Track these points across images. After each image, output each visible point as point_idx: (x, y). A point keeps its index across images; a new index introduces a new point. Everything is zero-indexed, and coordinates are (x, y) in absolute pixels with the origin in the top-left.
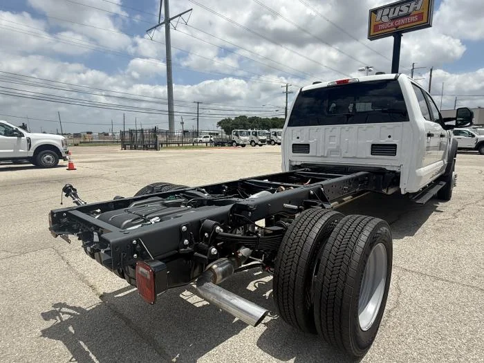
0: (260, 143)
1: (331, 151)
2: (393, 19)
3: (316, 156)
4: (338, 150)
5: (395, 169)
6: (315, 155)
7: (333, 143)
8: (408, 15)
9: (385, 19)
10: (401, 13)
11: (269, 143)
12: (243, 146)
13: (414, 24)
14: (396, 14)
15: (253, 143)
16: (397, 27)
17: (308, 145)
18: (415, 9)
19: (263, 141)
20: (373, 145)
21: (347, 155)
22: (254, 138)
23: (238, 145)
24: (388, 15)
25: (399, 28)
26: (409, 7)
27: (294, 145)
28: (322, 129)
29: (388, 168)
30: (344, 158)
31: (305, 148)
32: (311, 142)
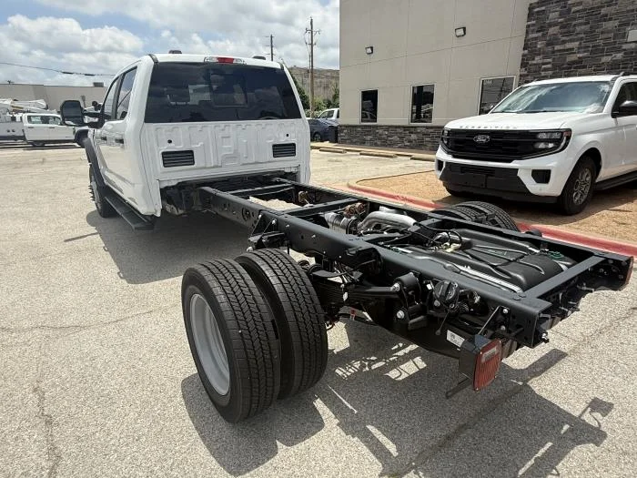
1: (228, 158)
3: (205, 168)
4: (235, 156)
5: (293, 170)
6: (202, 165)
7: (228, 147)
17: (192, 152)
20: (274, 146)
21: (249, 160)
27: (163, 153)
28: (210, 126)
29: (287, 171)
30: (244, 164)
31: (185, 157)
32: (195, 147)
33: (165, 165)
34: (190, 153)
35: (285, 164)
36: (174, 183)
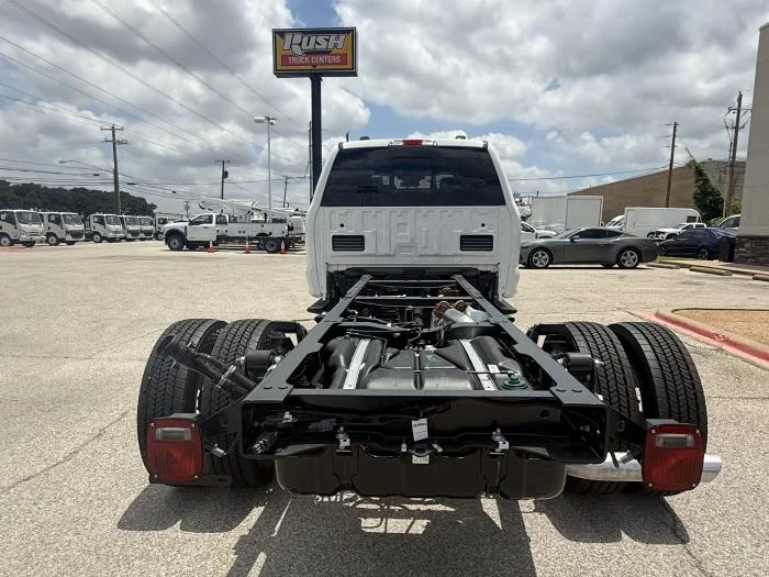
0: (69, 238)
1: (401, 247)
2: (308, 53)
3: (375, 255)
4: (411, 246)
6: (373, 252)
7: (405, 236)
8: (327, 52)
9: (297, 50)
10: (317, 47)
11: (90, 237)
12: (29, 244)
13: (336, 67)
14: (311, 47)
15: (52, 239)
16: (314, 66)
18: (335, 46)
19: (76, 235)
20: (462, 237)
21: (428, 252)
22: (55, 228)
23: (13, 242)
24: (300, 44)
25: (318, 67)
26: (328, 40)
27: (334, 237)
28: (386, 212)
29: (481, 268)
30: (420, 256)
31: (356, 242)
32: (366, 233)
33: (335, 248)
34: (362, 238)
35: (478, 260)
36: (344, 268)
